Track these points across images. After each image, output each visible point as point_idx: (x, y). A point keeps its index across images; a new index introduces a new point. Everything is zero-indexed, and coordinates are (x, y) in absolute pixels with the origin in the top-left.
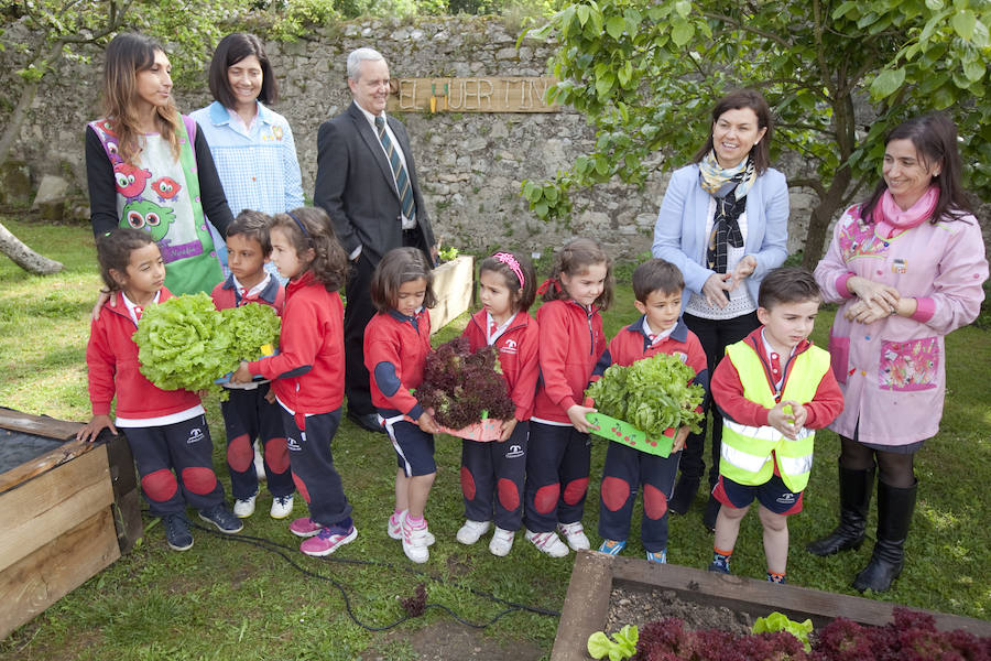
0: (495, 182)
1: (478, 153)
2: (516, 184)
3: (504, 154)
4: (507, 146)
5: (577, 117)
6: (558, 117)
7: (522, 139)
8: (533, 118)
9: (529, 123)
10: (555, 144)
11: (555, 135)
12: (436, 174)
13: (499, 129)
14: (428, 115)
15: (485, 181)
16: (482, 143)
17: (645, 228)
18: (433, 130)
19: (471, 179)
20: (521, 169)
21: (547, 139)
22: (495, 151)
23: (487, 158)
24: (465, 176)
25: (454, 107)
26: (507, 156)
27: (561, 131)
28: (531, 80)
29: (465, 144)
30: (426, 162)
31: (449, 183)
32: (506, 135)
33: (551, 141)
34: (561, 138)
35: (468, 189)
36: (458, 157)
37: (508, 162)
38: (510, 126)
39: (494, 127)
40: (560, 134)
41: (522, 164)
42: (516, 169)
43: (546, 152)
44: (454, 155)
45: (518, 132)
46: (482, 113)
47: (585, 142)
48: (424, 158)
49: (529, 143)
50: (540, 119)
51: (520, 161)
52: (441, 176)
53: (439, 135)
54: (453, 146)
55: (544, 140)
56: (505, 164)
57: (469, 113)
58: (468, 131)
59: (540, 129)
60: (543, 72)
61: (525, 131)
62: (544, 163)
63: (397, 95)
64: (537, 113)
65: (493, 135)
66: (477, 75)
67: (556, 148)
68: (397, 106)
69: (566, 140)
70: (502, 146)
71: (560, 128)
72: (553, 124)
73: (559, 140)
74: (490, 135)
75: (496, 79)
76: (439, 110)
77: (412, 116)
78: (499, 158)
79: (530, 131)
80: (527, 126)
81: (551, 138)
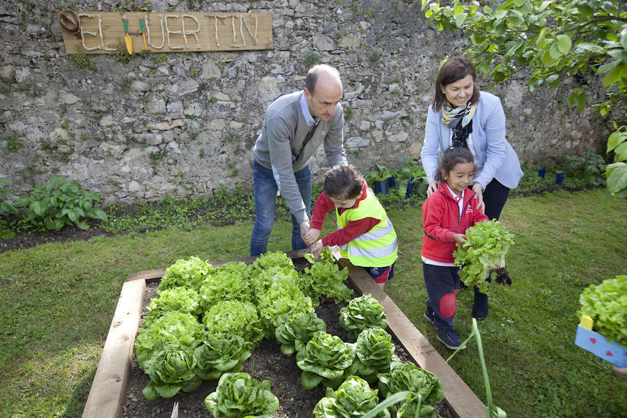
0: (213, 124)
1: (190, 97)
2: (235, 125)
3: (219, 96)
4: (221, 87)
5: (288, 54)
6: (270, 54)
7: (236, 78)
8: (245, 56)
9: (242, 61)
10: (269, 82)
11: (268, 73)
12: (145, 124)
13: (210, 70)
14: (124, 57)
15: (202, 125)
16: (193, 86)
17: (354, 149)
18: (132, 74)
19: (186, 124)
20: (239, 109)
21: (262, 76)
22: (209, 93)
23: (200, 101)
24: (179, 123)
25: (157, 46)
26: (222, 98)
27: (274, 68)
28: (241, 15)
29: (174, 88)
30: (130, 111)
31: (161, 132)
32: (218, 75)
33: (266, 79)
34: (275, 75)
35: (184, 135)
36: (167, 102)
37: (225, 103)
38: (221, 66)
39: (205, 67)
40: (273, 71)
41: (239, 104)
42: (233, 109)
43: (263, 91)
44: (162, 101)
45: (232, 72)
46: (190, 53)
47: (297, 78)
48: (126, 107)
49: (243, 82)
50: (253, 57)
51: (236, 102)
52: (150, 125)
53: (140, 79)
54: (160, 91)
55: (259, 79)
56: (221, 106)
57: (174, 53)
58: (176, 74)
59: (253, 67)
60: (251, 8)
61: (237, 69)
62: (261, 101)
63: (76, 32)
64: (249, 51)
65: (205, 76)
66: (177, 9)
67: (271, 85)
68: (79, 47)
69: (280, 76)
70: (216, 88)
71: (273, 65)
72: (266, 61)
73: (273, 78)
74: (202, 77)
75: (201, 14)
76: (137, 51)
77: (102, 59)
78: (213, 100)
79: (243, 69)
80: (239, 65)
81: (265, 75)
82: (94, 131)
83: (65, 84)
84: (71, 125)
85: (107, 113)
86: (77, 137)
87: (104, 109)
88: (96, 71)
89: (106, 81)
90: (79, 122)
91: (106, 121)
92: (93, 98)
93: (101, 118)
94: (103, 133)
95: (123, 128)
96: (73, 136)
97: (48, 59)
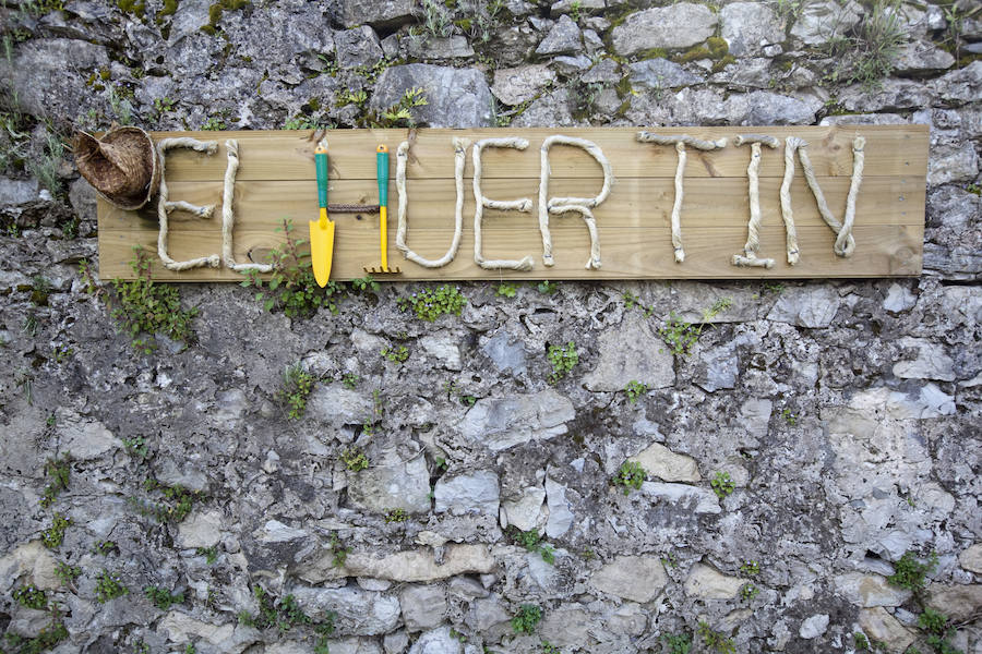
0: (613, 577)
1: (533, 457)
2: (708, 584)
3: (651, 459)
4: (667, 424)
6: (896, 298)
7: (737, 392)
8: (784, 301)
9: (766, 324)
11: (882, 375)
12: (338, 553)
13: (629, 355)
14: (299, 295)
15: (567, 578)
16: (549, 413)
18: (321, 361)
19: (502, 568)
20: (732, 520)
21: (847, 390)
22: (611, 449)
23: (574, 479)
24: (475, 558)
25: (426, 256)
26: (665, 469)
27: (910, 356)
28: (791, 137)
29: (475, 421)
30: (291, 499)
31: (399, 587)
32: (660, 376)
33: (864, 400)
34: (910, 387)
35: (489, 612)
36: (439, 475)
37: (674, 492)
38: (679, 340)
39: (609, 343)
40: (901, 369)
41: (734, 501)
42: (707, 520)
44: (419, 470)
45: (718, 363)
46: (556, 286)
48: (279, 484)
49: (764, 410)
50: (818, 307)
51: (723, 490)
53: (350, 382)
54: (417, 430)
55: (836, 398)
56: (659, 503)
57: (493, 285)
58: (487, 364)
59: (815, 349)
60: (832, 110)
61: (747, 358)
62: (835, 494)
63: (140, 201)
64: (805, 282)
65: (604, 377)
66: (528, 117)
67: (886, 430)
68: (144, 258)
69: (932, 393)
70: (644, 426)
71: (907, 343)
72: (876, 327)
73: (902, 396)
74: (591, 381)
75: (621, 134)
76: (351, 273)
77: (221, 301)
78: (630, 478)
79: (770, 357)
80: (755, 339)
81: (866, 386)
82: (148, 564)
83: (79, 386)
84: (72, 537)
85: (205, 499)
86: (87, 585)
87: (199, 484)
88: (192, 341)
89: (223, 380)
90: (100, 526)
91: (202, 529)
92: (168, 442)
93: (181, 517)
94: (180, 575)
95: (256, 562)
96: (71, 575)
97: (41, 296)
